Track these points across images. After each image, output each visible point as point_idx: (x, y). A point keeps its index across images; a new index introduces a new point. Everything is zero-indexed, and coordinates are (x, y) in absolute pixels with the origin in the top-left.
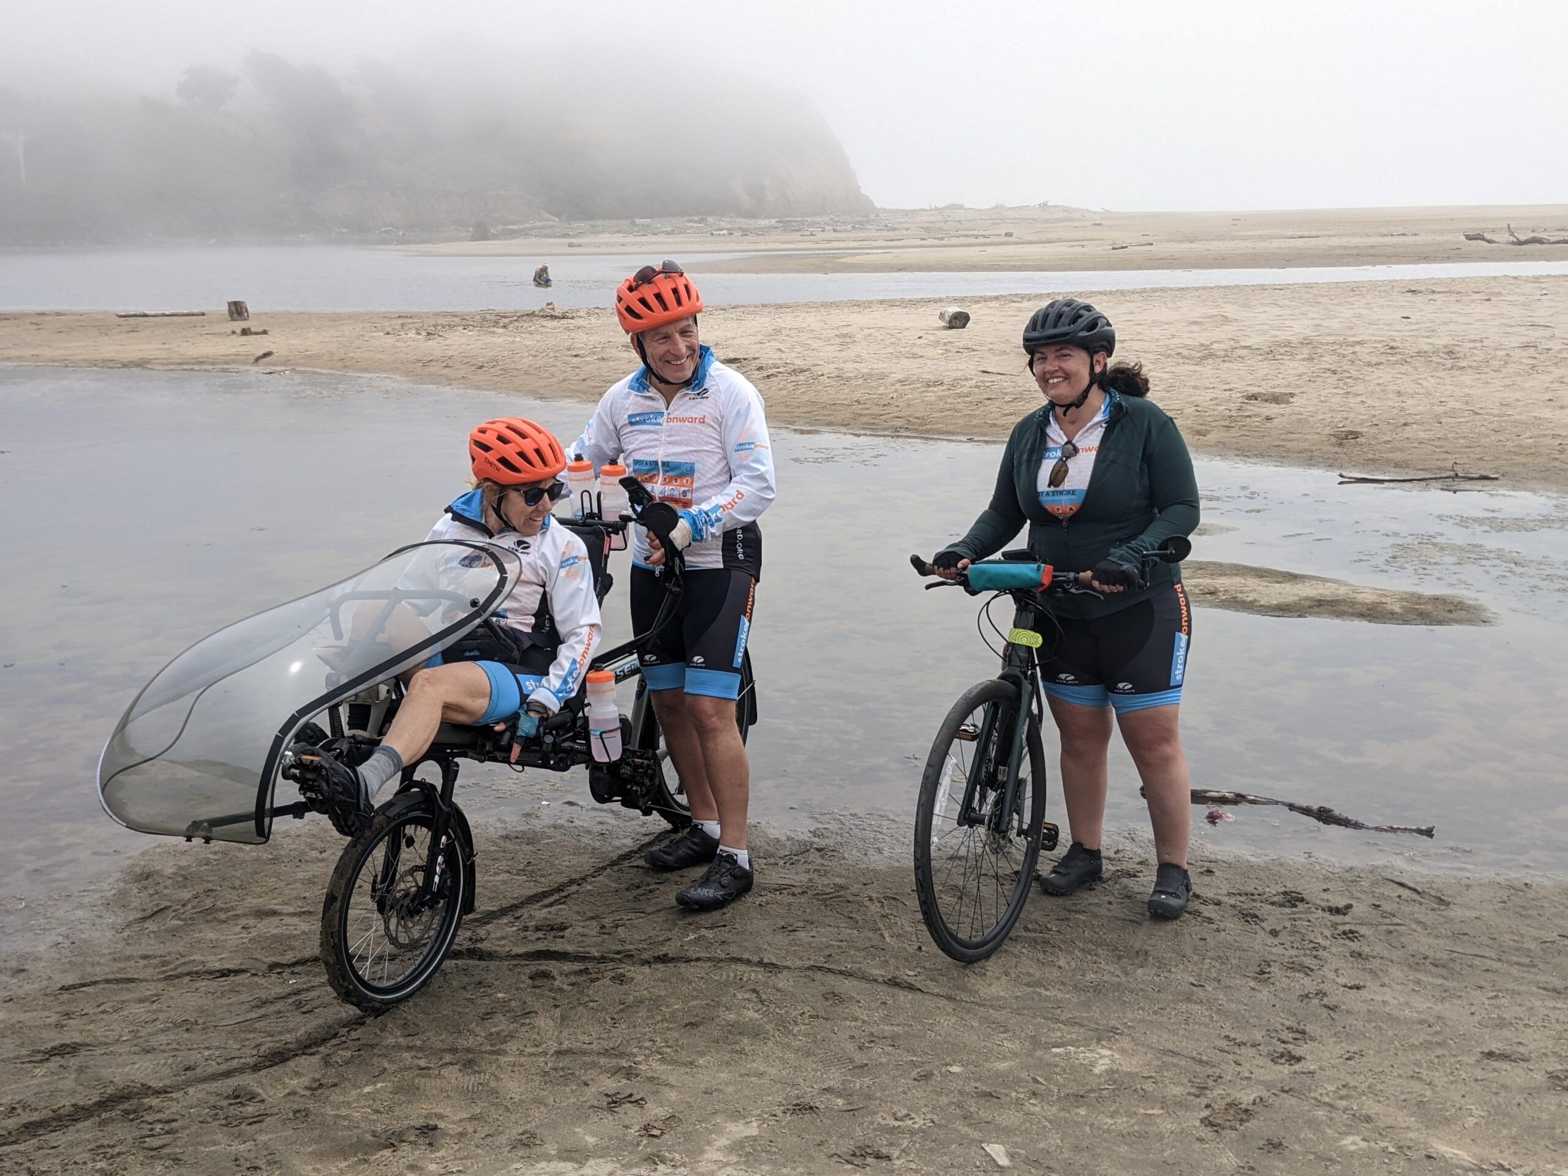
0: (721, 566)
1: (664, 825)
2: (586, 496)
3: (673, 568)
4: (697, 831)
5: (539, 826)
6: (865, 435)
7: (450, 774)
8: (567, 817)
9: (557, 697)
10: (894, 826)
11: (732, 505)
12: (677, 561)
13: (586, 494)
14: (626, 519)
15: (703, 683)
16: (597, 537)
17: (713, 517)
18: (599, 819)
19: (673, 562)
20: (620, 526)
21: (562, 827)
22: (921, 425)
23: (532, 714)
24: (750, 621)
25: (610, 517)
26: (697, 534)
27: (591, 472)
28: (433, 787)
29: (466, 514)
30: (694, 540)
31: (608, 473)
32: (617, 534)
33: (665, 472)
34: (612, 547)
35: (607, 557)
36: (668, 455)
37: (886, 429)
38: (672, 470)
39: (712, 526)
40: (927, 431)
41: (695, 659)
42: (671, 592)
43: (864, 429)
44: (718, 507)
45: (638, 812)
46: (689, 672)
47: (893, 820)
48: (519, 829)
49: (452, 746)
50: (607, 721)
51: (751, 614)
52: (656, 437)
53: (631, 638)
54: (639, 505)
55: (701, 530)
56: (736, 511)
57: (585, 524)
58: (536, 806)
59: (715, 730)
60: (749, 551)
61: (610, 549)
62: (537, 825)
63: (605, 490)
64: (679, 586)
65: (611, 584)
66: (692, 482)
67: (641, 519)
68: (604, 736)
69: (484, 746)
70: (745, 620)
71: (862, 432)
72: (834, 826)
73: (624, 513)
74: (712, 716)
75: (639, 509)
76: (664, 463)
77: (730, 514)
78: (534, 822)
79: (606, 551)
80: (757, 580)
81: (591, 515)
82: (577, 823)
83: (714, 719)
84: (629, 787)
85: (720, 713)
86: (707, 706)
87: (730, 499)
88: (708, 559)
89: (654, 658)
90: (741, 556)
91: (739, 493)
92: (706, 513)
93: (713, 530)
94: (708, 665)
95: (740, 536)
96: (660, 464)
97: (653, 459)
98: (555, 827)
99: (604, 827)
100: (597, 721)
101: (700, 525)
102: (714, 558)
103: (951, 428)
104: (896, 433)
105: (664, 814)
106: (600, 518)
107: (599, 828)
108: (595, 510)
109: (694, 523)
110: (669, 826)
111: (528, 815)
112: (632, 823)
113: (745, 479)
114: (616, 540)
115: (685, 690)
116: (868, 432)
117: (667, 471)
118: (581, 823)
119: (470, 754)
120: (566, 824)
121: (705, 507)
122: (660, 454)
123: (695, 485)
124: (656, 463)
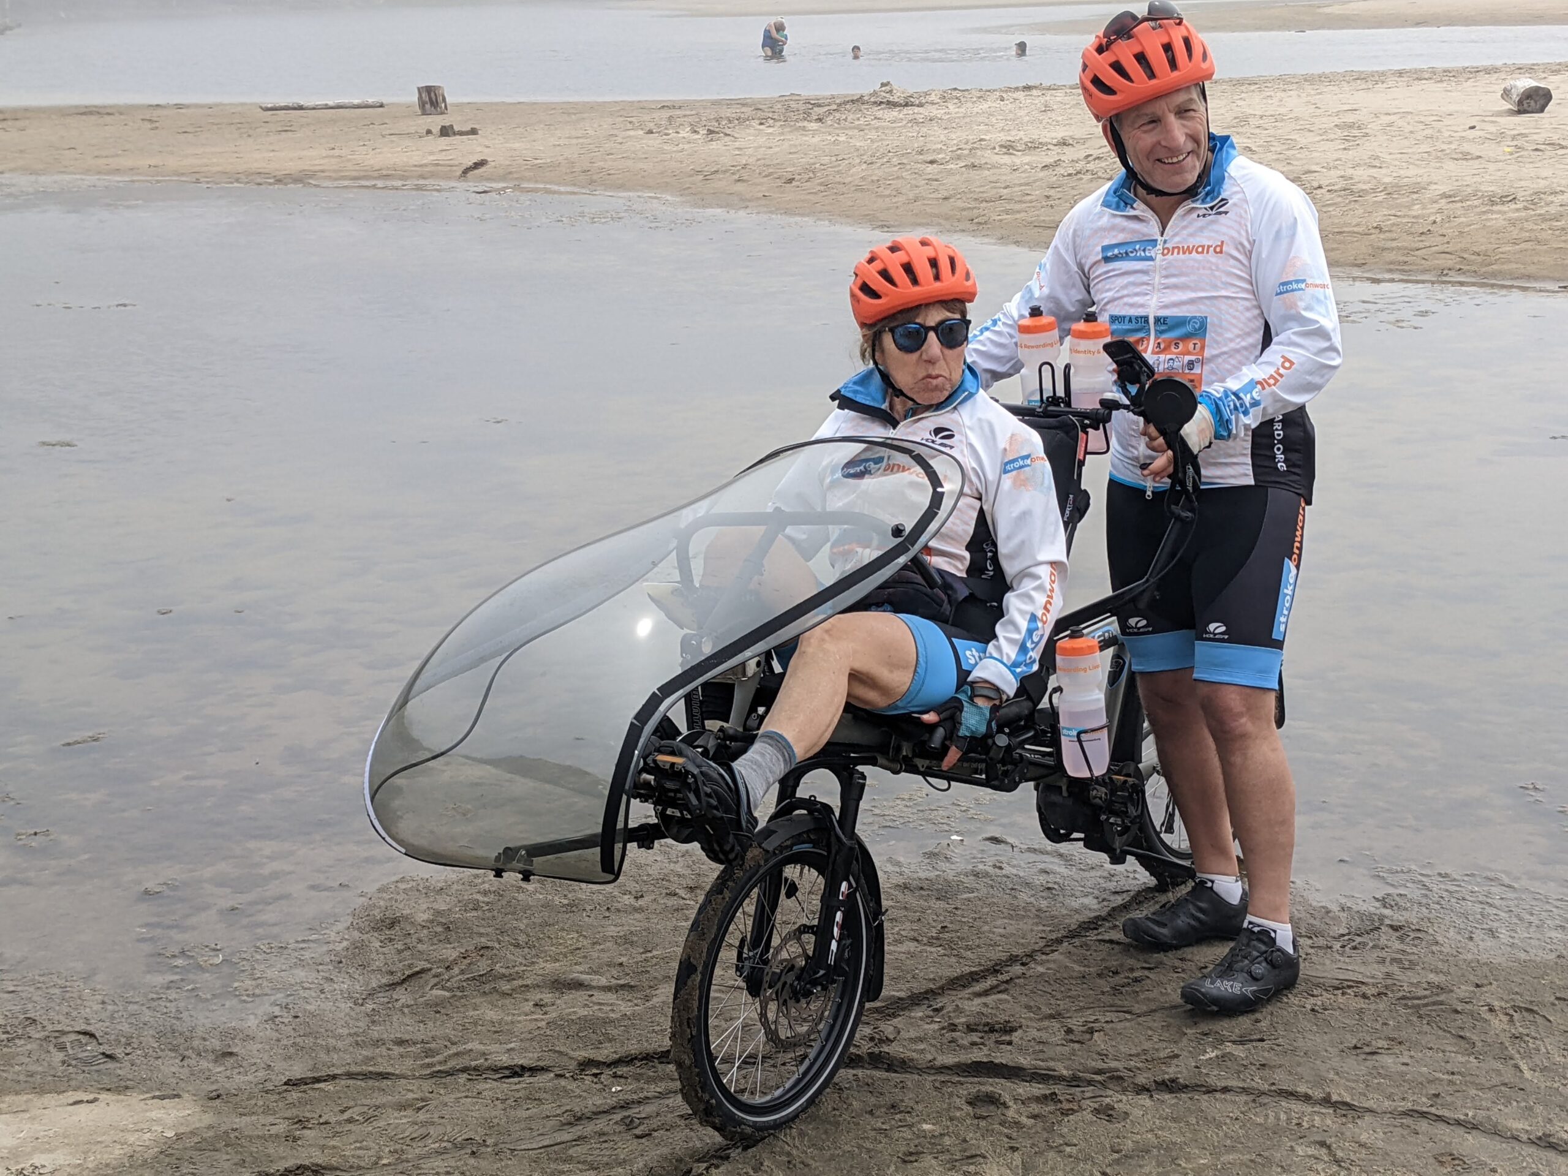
0: (1251, 481)
1: (1143, 877)
2: (1046, 369)
3: (1183, 484)
4: (1203, 890)
5: (952, 873)
6: (1392, 281)
7: (852, 791)
8: (990, 861)
9: (1013, 673)
10: (1511, 895)
11: (1276, 378)
12: (1190, 470)
13: (1046, 368)
14: (1110, 405)
15: (1224, 665)
16: (1067, 433)
17: (1247, 399)
18: (1043, 866)
19: (1185, 473)
20: (1099, 418)
21: (987, 875)
22: (1484, 264)
23: (980, 702)
24: (1298, 567)
25: (1085, 402)
26: (1222, 429)
27: (1056, 333)
28: (827, 808)
29: (860, 399)
30: (1218, 436)
31: (1081, 335)
32: (1097, 428)
33: (1159, 332)
34: (1089, 450)
35: (1082, 463)
36: (1166, 307)
37: (1425, 271)
38: (1171, 328)
39: (1246, 413)
40: (1494, 275)
41: (1212, 627)
42: (1178, 518)
43: (1390, 271)
44: (1253, 383)
45: (1104, 857)
46: (1200, 647)
47: (1509, 886)
48: (922, 875)
49: (854, 747)
50: (1089, 714)
51: (1300, 556)
52: (1145, 278)
53: (1107, 592)
54: (1132, 383)
55: (1228, 421)
56: (1281, 388)
57: (1046, 414)
58: (945, 842)
59: (1244, 736)
60: (1295, 457)
61: (1086, 453)
62: (949, 871)
63: (1079, 361)
64: (1192, 510)
65: (1087, 505)
66: (1203, 348)
67: (1137, 405)
68: (1083, 737)
69: (898, 749)
70: (1290, 565)
71: (1387, 276)
72: (1414, 892)
73: (1108, 396)
74: (1241, 715)
75: (1133, 389)
76: (1158, 320)
77: (1274, 394)
78: (943, 865)
79: (1080, 455)
80: (1309, 502)
81: (1054, 400)
82: (1008, 870)
83: (1243, 720)
84: (1103, 817)
85: (1252, 710)
86: (1233, 700)
87: (1272, 371)
88: (1230, 471)
89: (1144, 622)
90: (1282, 466)
91: (1286, 359)
92: (1236, 394)
93: (1246, 420)
94: (1234, 637)
95: (1279, 433)
96: (1151, 321)
97: (1140, 312)
98: (976, 875)
99: (1051, 878)
100: (1074, 716)
101: (1226, 413)
102: (1240, 470)
103: (1532, 269)
104: (1442, 276)
105: (1146, 862)
106: (1068, 404)
107: (1042, 879)
108: (1060, 392)
109: (1217, 412)
110: (1152, 881)
111: (932, 855)
112: (1093, 873)
113: (1295, 338)
114: (1095, 438)
115: (1195, 676)
116: (1396, 276)
117: (1162, 332)
118: (1014, 871)
119: (880, 760)
120: (991, 870)
121: (1233, 385)
122: (1152, 306)
123: (1207, 353)
124: (1146, 319)
